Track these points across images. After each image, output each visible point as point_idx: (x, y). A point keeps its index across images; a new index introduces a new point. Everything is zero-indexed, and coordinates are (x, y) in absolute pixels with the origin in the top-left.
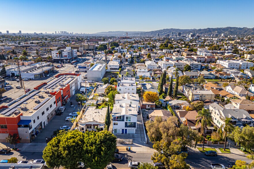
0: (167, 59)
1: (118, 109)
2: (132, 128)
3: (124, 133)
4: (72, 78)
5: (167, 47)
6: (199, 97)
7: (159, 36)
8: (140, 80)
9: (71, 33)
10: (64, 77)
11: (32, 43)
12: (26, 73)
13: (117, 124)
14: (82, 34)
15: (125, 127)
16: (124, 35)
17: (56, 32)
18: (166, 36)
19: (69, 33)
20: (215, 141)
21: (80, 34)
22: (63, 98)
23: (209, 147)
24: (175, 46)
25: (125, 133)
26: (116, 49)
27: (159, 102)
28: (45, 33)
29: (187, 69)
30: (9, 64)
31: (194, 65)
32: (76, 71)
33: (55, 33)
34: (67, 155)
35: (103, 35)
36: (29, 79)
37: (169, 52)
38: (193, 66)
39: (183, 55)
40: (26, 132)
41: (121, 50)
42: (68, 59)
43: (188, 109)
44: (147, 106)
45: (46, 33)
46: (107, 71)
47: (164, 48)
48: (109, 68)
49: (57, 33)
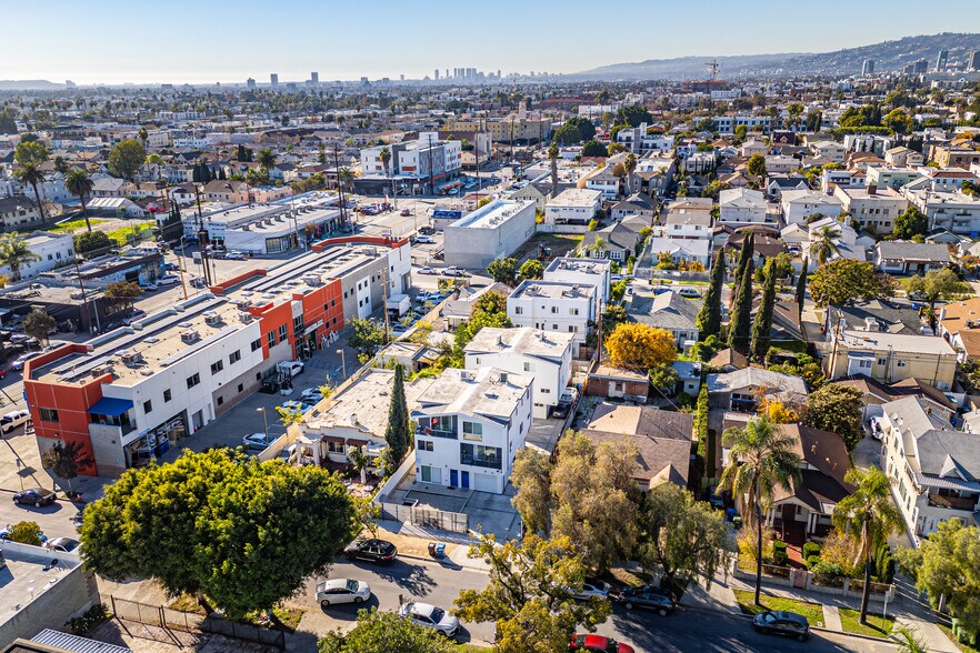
0: (838, 179)
1: (446, 389)
2: (490, 471)
3: (460, 486)
4: (370, 254)
5: (877, 122)
6: (869, 362)
7: (871, 70)
8: (657, 271)
9: (492, 74)
10: (345, 249)
11: (330, 119)
12: (241, 230)
13: (430, 449)
14: (536, 74)
15: (462, 463)
16: (705, 74)
17: (437, 71)
18: (909, 69)
19: (486, 75)
20: (826, 573)
21: (526, 78)
22: (300, 329)
23: (798, 594)
24: (926, 116)
25: (463, 485)
26: (624, 138)
27: (667, 373)
28: (399, 79)
29: (908, 231)
30: (210, 196)
31: (950, 212)
32: (423, 230)
33: (433, 77)
34: (136, 536)
35: (619, 76)
36: (245, 254)
37: (868, 149)
38: (942, 216)
39: (936, 161)
40: (114, 442)
41: (645, 142)
42: (414, 181)
43: (778, 413)
44: (612, 385)
45: (402, 76)
46: (540, 228)
47: (854, 128)
48: (550, 217)
49: (440, 75)
